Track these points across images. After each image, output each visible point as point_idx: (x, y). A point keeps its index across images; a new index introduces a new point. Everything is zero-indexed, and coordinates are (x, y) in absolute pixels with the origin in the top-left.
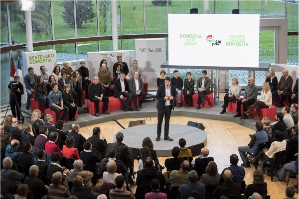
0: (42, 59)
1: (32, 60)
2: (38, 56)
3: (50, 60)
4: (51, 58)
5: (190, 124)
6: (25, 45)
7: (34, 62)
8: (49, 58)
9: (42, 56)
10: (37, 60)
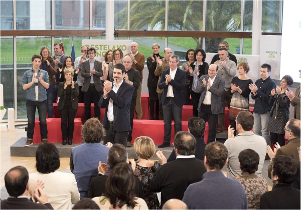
9: (107, 47)
10: (99, 51)
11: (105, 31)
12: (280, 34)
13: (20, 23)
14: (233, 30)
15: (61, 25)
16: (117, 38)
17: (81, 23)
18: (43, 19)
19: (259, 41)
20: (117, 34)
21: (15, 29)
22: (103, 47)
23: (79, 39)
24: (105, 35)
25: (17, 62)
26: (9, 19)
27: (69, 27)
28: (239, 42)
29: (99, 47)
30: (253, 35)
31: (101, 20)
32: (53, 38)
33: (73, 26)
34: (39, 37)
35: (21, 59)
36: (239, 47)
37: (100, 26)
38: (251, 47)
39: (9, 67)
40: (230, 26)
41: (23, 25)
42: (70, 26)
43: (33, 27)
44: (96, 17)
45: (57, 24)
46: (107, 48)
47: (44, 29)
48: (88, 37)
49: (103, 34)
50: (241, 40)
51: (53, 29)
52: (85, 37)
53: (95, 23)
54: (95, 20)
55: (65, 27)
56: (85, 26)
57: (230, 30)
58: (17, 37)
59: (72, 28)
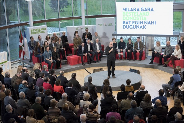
0: (39, 31)
1: (33, 32)
2: (36, 29)
3: (44, 32)
5: (131, 70)
6: (28, 23)
7: (34, 33)
8: (43, 31)
9: (39, 29)
10: (36, 32)
30: (82, 18)
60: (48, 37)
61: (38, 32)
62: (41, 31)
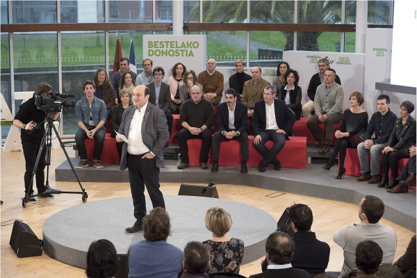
0: (175, 49)
1: (154, 49)
2: (167, 42)
3: (191, 54)
4: (193, 49)
7: (158, 53)
8: (189, 50)
9: (175, 44)
10: (164, 49)
11: (172, 24)
12: (391, 27)
13: (65, 15)
14: (332, 22)
15: (116, 17)
16: (187, 33)
17: (142, 14)
18: (94, 10)
19: (364, 36)
20: (187, 28)
21: (59, 22)
22: (169, 44)
23: (139, 34)
24: (172, 29)
25: (62, 63)
26: (52, 10)
27: (127, 20)
28: (339, 38)
29: (165, 44)
30: (357, 28)
31: (166, 10)
32: (107, 33)
33: (132, 18)
34: (88, 32)
35: (67, 59)
36: (340, 44)
37: (165, 19)
38: (354, 44)
39: (52, 70)
40: (328, 18)
41: (69, 18)
42: (128, 18)
43: (81, 19)
44: (160, 7)
45: (112, 16)
46: (175, 46)
47: (95, 22)
48: (151, 32)
49: (169, 28)
50: (342, 35)
51: (107, 22)
52: (147, 31)
53: (159, 14)
54: (159, 10)
55: (121, 19)
56: (146, 18)
57: (328, 22)
58: (62, 32)
59: (130, 21)
60: (180, 66)
61: (171, 53)
62: (183, 51)
